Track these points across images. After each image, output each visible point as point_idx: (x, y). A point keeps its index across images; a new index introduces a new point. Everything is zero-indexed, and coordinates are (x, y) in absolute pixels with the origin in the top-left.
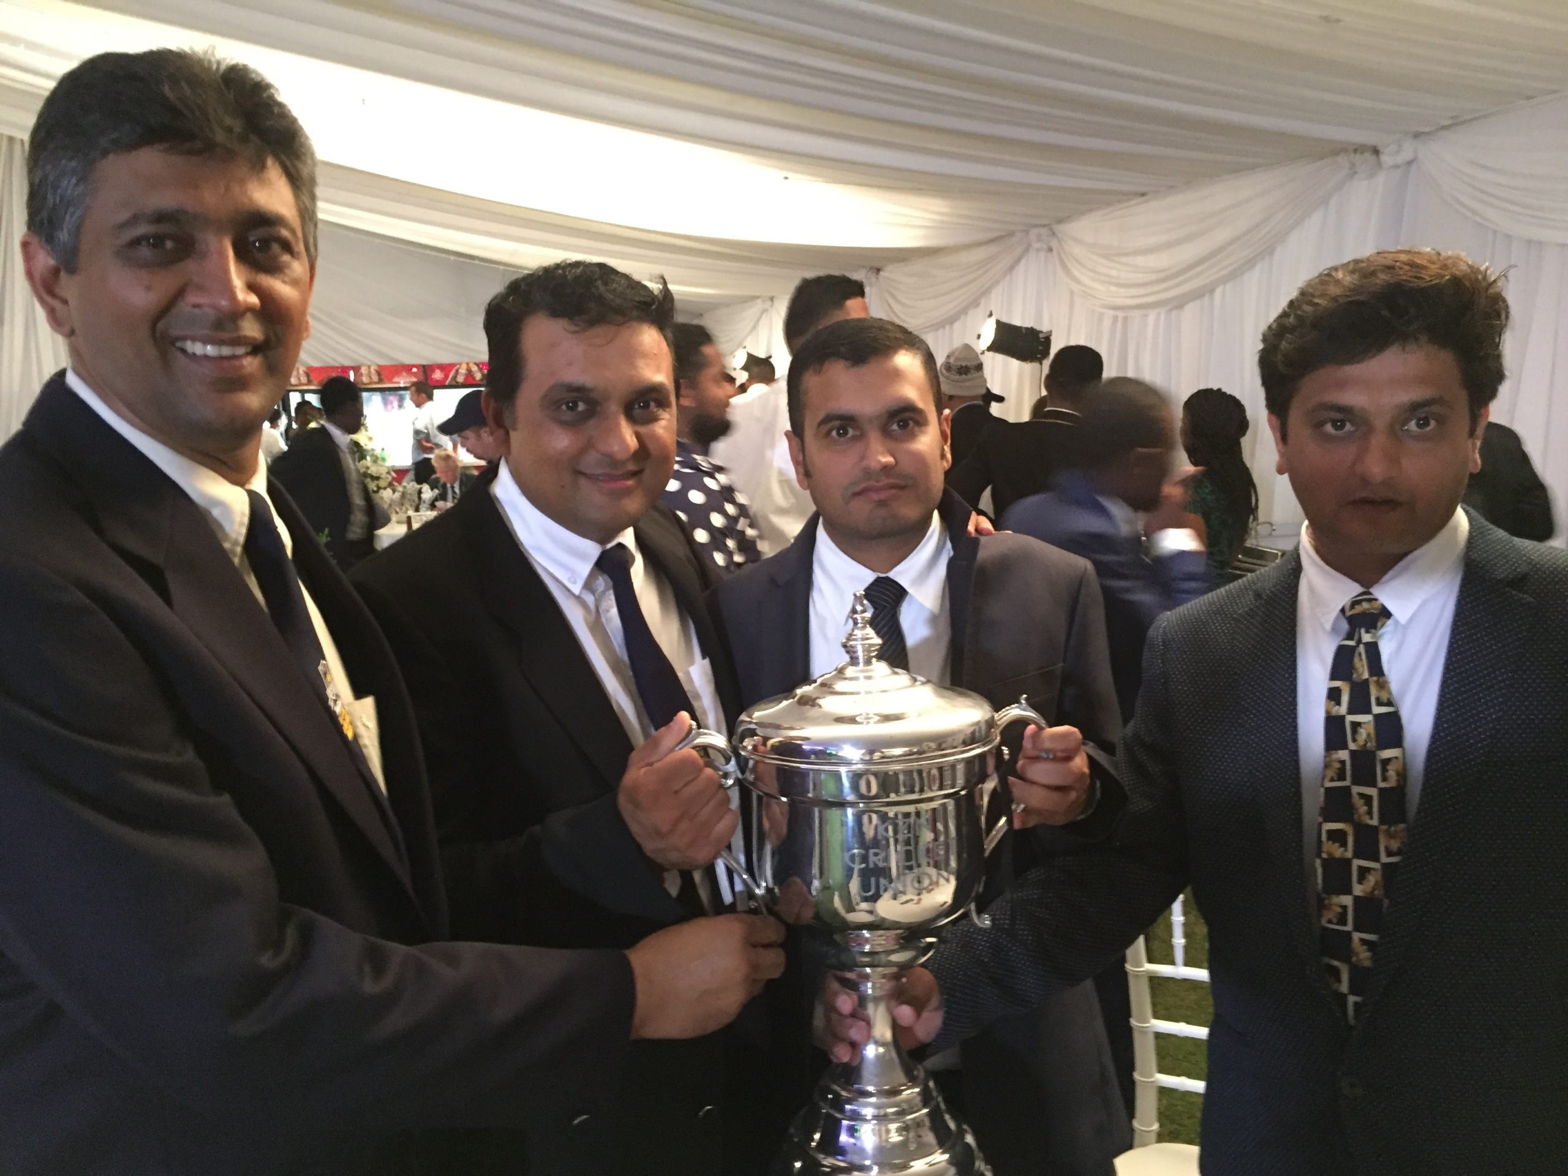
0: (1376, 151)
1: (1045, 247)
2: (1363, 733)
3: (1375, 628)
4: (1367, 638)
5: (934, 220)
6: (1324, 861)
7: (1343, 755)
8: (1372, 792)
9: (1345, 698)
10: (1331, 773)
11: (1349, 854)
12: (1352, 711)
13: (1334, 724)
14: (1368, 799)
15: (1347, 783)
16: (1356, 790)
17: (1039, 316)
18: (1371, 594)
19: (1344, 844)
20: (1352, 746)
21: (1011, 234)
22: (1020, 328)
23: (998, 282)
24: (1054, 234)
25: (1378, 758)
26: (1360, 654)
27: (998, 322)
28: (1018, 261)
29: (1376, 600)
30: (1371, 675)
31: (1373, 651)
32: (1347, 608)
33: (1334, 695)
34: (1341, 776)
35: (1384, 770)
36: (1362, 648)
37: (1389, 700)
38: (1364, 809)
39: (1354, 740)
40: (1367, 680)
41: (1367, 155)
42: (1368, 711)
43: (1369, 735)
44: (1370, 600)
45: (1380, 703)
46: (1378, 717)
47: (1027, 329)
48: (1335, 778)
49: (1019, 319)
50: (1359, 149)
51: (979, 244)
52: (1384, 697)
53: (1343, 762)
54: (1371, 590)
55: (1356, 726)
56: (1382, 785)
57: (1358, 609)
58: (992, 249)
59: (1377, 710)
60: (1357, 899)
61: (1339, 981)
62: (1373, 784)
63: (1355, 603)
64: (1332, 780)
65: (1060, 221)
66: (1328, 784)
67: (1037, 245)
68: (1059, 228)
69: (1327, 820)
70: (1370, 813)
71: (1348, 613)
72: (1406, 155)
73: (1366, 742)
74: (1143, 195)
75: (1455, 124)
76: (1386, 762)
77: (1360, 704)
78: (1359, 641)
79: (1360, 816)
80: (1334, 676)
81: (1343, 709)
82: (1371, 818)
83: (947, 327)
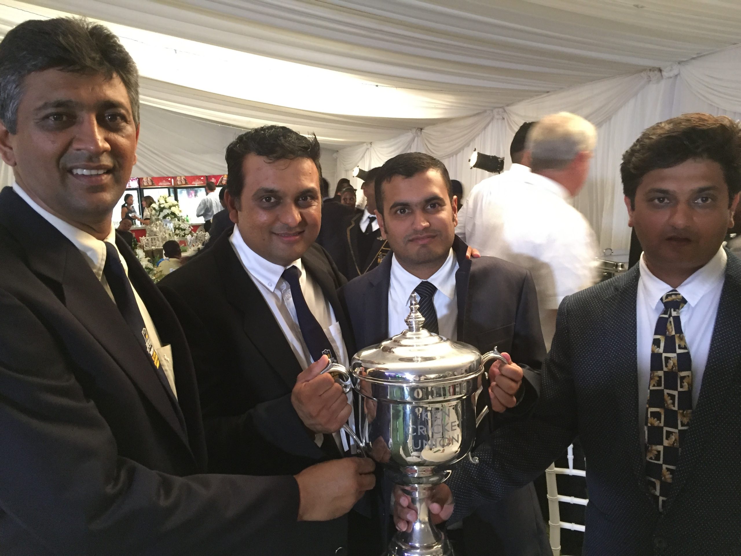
0: (660, 70)
1: (501, 117)
2: (671, 363)
3: (679, 309)
4: (674, 314)
5: (447, 105)
6: (649, 427)
7: (661, 373)
8: (675, 393)
9: (662, 344)
10: (653, 382)
11: (662, 424)
12: (665, 351)
13: (656, 358)
14: (672, 397)
15: (662, 387)
16: (666, 391)
17: (498, 151)
18: (676, 291)
19: (659, 419)
20: (665, 369)
21: (485, 111)
22: (489, 156)
23: (479, 135)
24: (505, 111)
25: (679, 376)
26: (670, 322)
27: (479, 154)
28: (488, 125)
29: (679, 294)
30: (676, 333)
31: (677, 320)
32: (664, 298)
33: (656, 343)
34: (659, 384)
35: (682, 382)
36: (671, 319)
37: (685, 346)
38: (670, 402)
39: (666, 366)
40: (674, 336)
41: (656, 72)
42: (674, 352)
43: (674, 364)
44: (676, 294)
45: (680, 348)
46: (679, 355)
47: (492, 156)
48: (656, 385)
49: (488, 152)
50: (652, 69)
51: (470, 116)
52: (683, 345)
53: (660, 377)
54: (677, 289)
55: (667, 359)
56: (680, 389)
57: (670, 299)
58: (476, 119)
59: (679, 351)
60: (665, 447)
61: (655, 488)
62: (676, 389)
63: (667, 296)
64: (654, 386)
65: (508, 105)
66: (652, 388)
67: (497, 117)
68: (507, 109)
69: (651, 406)
70: (673, 404)
71: (664, 301)
72: (675, 72)
73: (673, 367)
74: (548, 92)
75: (700, 56)
76: (683, 378)
77: (670, 347)
78: (670, 315)
79: (668, 405)
80: (656, 333)
81: (661, 350)
82: (674, 406)
83: (454, 156)
